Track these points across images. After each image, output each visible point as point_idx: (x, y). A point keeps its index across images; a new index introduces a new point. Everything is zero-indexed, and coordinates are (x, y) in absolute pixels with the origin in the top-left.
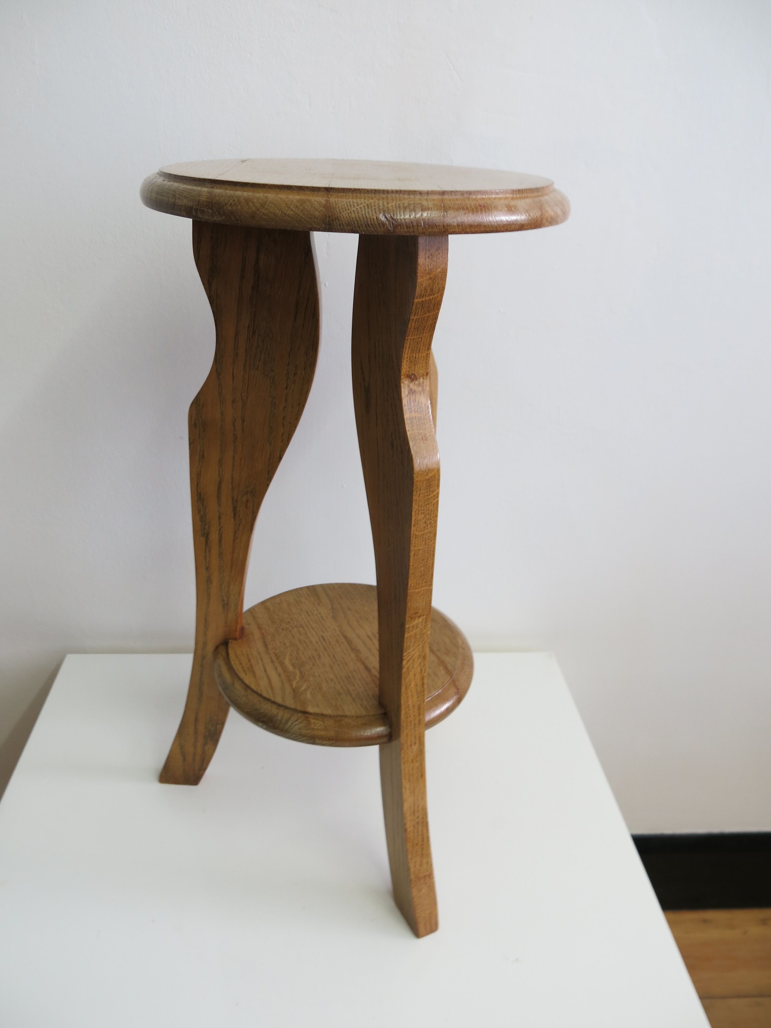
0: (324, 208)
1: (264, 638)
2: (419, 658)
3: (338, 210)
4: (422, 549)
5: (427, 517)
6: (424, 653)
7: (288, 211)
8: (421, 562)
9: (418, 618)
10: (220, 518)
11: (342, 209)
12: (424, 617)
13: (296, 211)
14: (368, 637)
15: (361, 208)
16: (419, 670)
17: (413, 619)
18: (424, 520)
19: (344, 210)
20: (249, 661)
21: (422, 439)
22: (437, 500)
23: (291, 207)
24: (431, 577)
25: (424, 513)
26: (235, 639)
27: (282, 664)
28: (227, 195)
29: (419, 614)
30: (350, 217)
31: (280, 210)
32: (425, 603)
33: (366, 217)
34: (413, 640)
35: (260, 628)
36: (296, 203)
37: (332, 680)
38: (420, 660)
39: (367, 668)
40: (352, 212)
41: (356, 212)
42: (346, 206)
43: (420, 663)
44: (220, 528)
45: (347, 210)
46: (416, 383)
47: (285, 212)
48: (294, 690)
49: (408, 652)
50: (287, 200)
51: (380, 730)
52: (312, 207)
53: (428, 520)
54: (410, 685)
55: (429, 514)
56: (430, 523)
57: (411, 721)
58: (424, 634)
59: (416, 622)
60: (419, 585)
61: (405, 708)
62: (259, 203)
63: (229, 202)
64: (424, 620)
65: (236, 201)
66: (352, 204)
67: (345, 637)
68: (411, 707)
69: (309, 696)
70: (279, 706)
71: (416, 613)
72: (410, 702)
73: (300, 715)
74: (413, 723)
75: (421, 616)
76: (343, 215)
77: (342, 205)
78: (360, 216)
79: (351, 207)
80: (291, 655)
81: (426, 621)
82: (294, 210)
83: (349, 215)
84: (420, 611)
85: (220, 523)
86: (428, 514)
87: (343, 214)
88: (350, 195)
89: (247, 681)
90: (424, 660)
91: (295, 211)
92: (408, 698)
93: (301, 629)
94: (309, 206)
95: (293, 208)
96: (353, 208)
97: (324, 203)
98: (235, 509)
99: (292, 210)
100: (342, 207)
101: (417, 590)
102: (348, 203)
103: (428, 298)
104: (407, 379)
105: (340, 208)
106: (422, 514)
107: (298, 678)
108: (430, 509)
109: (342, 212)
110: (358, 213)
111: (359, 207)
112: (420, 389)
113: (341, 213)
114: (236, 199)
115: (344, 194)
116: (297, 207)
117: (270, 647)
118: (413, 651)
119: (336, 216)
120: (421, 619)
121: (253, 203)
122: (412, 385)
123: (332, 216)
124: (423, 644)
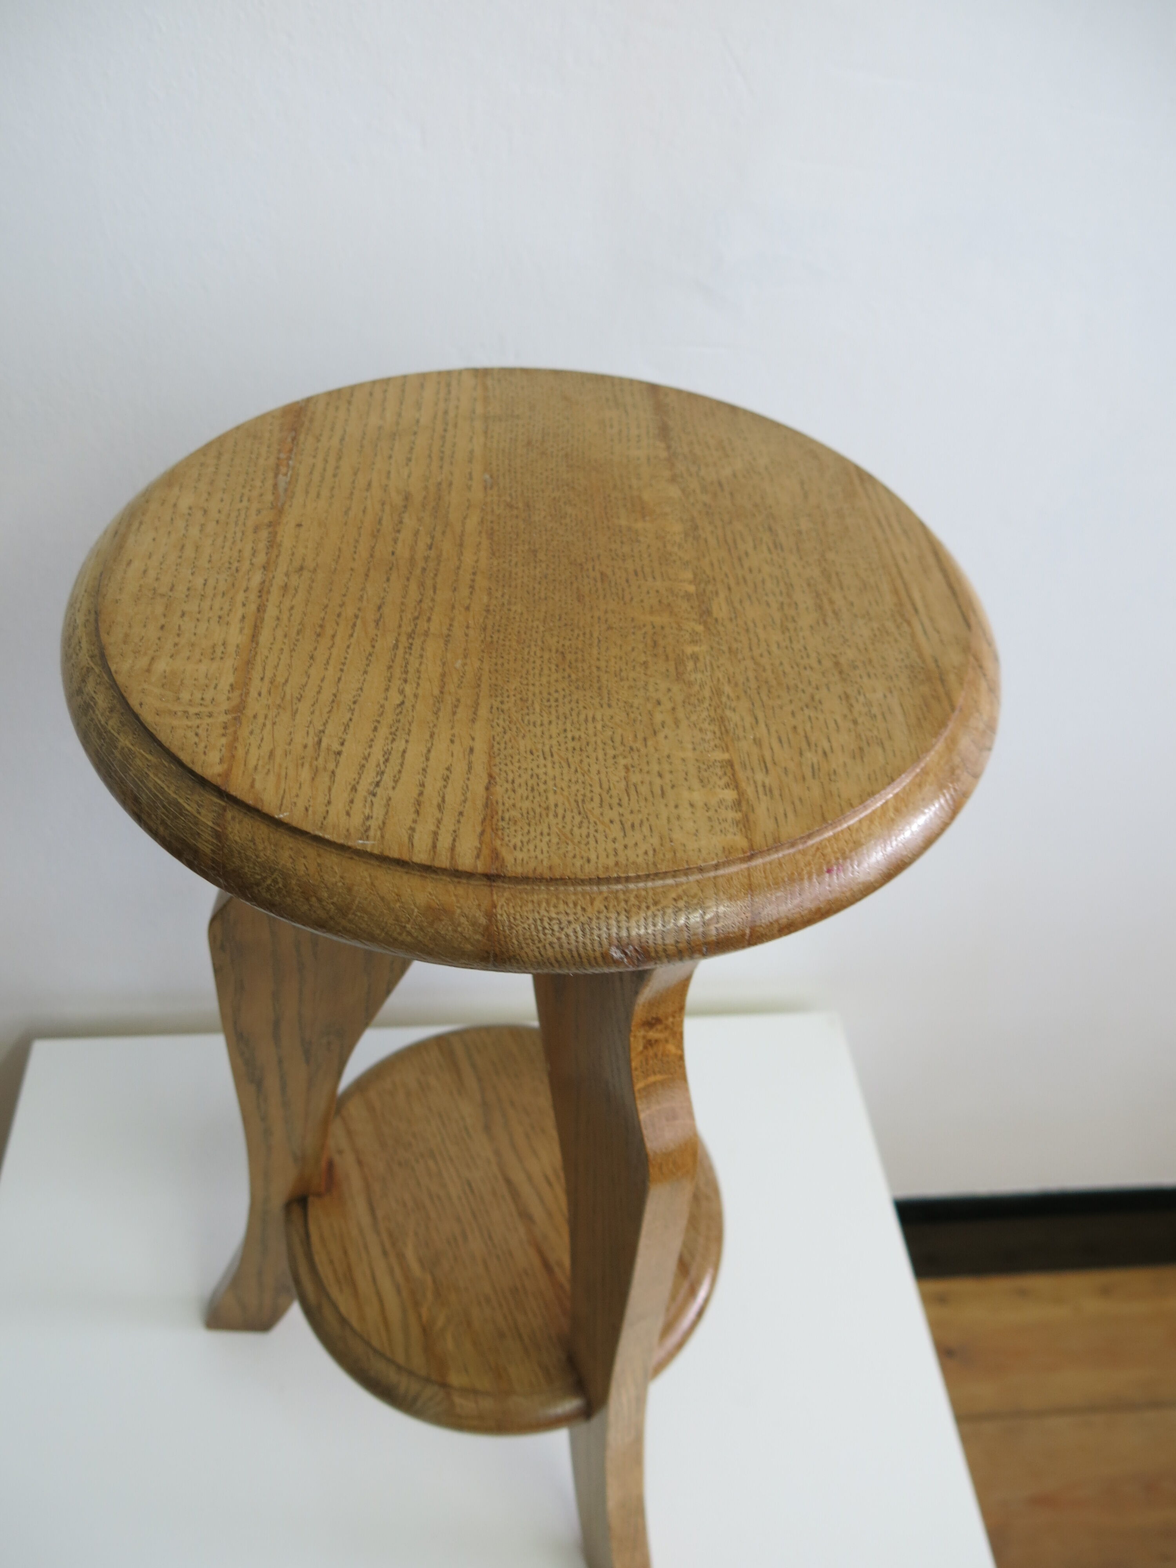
0: (483, 936)
1: (368, 1187)
3: (516, 942)
7: (400, 934)
10: (280, 1062)
11: (525, 939)
13: (420, 938)
14: (547, 1178)
15: (567, 935)
19: (529, 941)
20: (345, 1253)
23: (408, 926)
26: (319, 1195)
27: (401, 1257)
28: (259, 860)
30: (542, 956)
31: (383, 930)
33: (579, 955)
35: (360, 1163)
36: (419, 919)
37: (488, 1300)
39: (547, 1265)
40: (548, 946)
41: (556, 946)
42: (534, 933)
44: (283, 1074)
45: (536, 942)
47: (395, 935)
48: (424, 1330)
50: (398, 905)
51: (571, 1405)
52: (456, 931)
62: (333, 903)
63: (264, 881)
65: (281, 885)
66: (547, 926)
67: (508, 1181)
69: (450, 1344)
70: (399, 1368)
73: (436, 1388)
76: (526, 953)
77: (524, 928)
78: (566, 953)
79: (545, 934)
80: (416, 1234)
82: (415, 934)
83: (540, 953)
85: (281, 1068)
87: (527, 950)
88: (543, 888)
89: (343, 1309)
91: (417, 937)
93: (431, 1163)
94: (450, 928)
95: (413, 931)
96: (549, 936)
97: (484, 923)
98: (307, 1052)
99: (409, 933)
100: (524, 935)
102: (539, 922)
105: (521, 938)
107: (429, 1295)
109: (524, 945)
110: (561, 946)
111: (564, 932)
113: (522, 948)
114: (279, 880)
115: (528, 888)
116: (421, 929)
117: (380, 1214)
119: (512, 954)
121: (320, 900)
123: (502, 953)
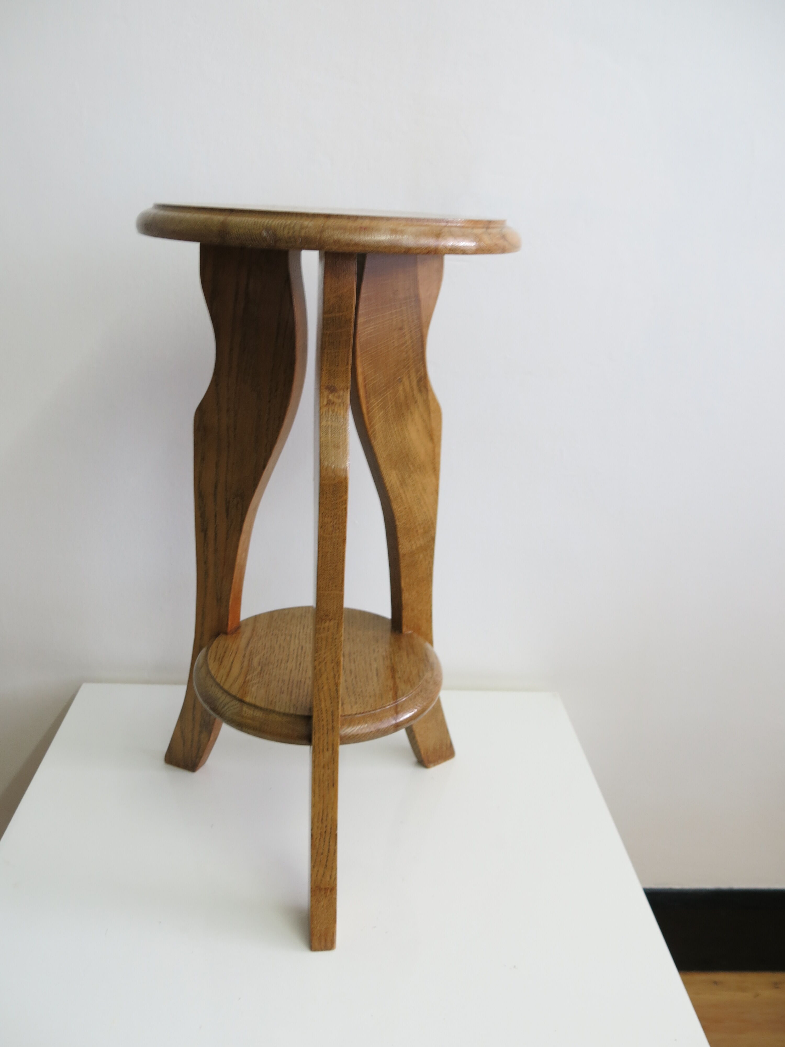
2: (332, 663)
4: (331, 552)
5: (335, 521)
6: (337, 659)
8: (330, 565)
9: (329, 621)
10: (216, 516)
12: (336, 621)
16: (332, 674)
17: (324, 621)
18: (332, 524)
20: (225, 652)
21: (334, 446)
22: (345, 507)
24: (341, 582)
25: (331, 517)
26: (226, 633)
27: (250, 660)
29: (330, 617)
32: (336, 607)
34: (324, 643)
37: (283, 681)
38: (332, 665)
43: (333, 668)
44: (216, 526)
46: (336, 395)
48: (245, 682)
49: (319, 653)
53: (336, 524)
54: (323, 687)
55: (338, 518)
56: (339, 528)
57: (323, 725)
58: (336, 638)
59: (327, 624)
60: (329, 588)
61: (318, 711)
64: (336, 625)
68: (324, 711)
69: (254, 689)
71: (327, 615)
72: (323, 705)
73: (237, 702)
74: (326, 728)
75: (331, 619)
80: (263, 655)
81: (338, 626)
84: (331, 614)
85: (215, 522)
86: (336, 518)
90: (338, 666)
92: (320, 701)
98: (227, 510)
101: (327, 593)
103: (337, 315)
104: (327, 390)
106: (330, 517)
107: (255, 673)
108: (338, 514)
112: (340, 401)
117: (251, 646)
118: (325, 654)
120: (332, 623)
122: (331, 396)
124: (336, 649)
